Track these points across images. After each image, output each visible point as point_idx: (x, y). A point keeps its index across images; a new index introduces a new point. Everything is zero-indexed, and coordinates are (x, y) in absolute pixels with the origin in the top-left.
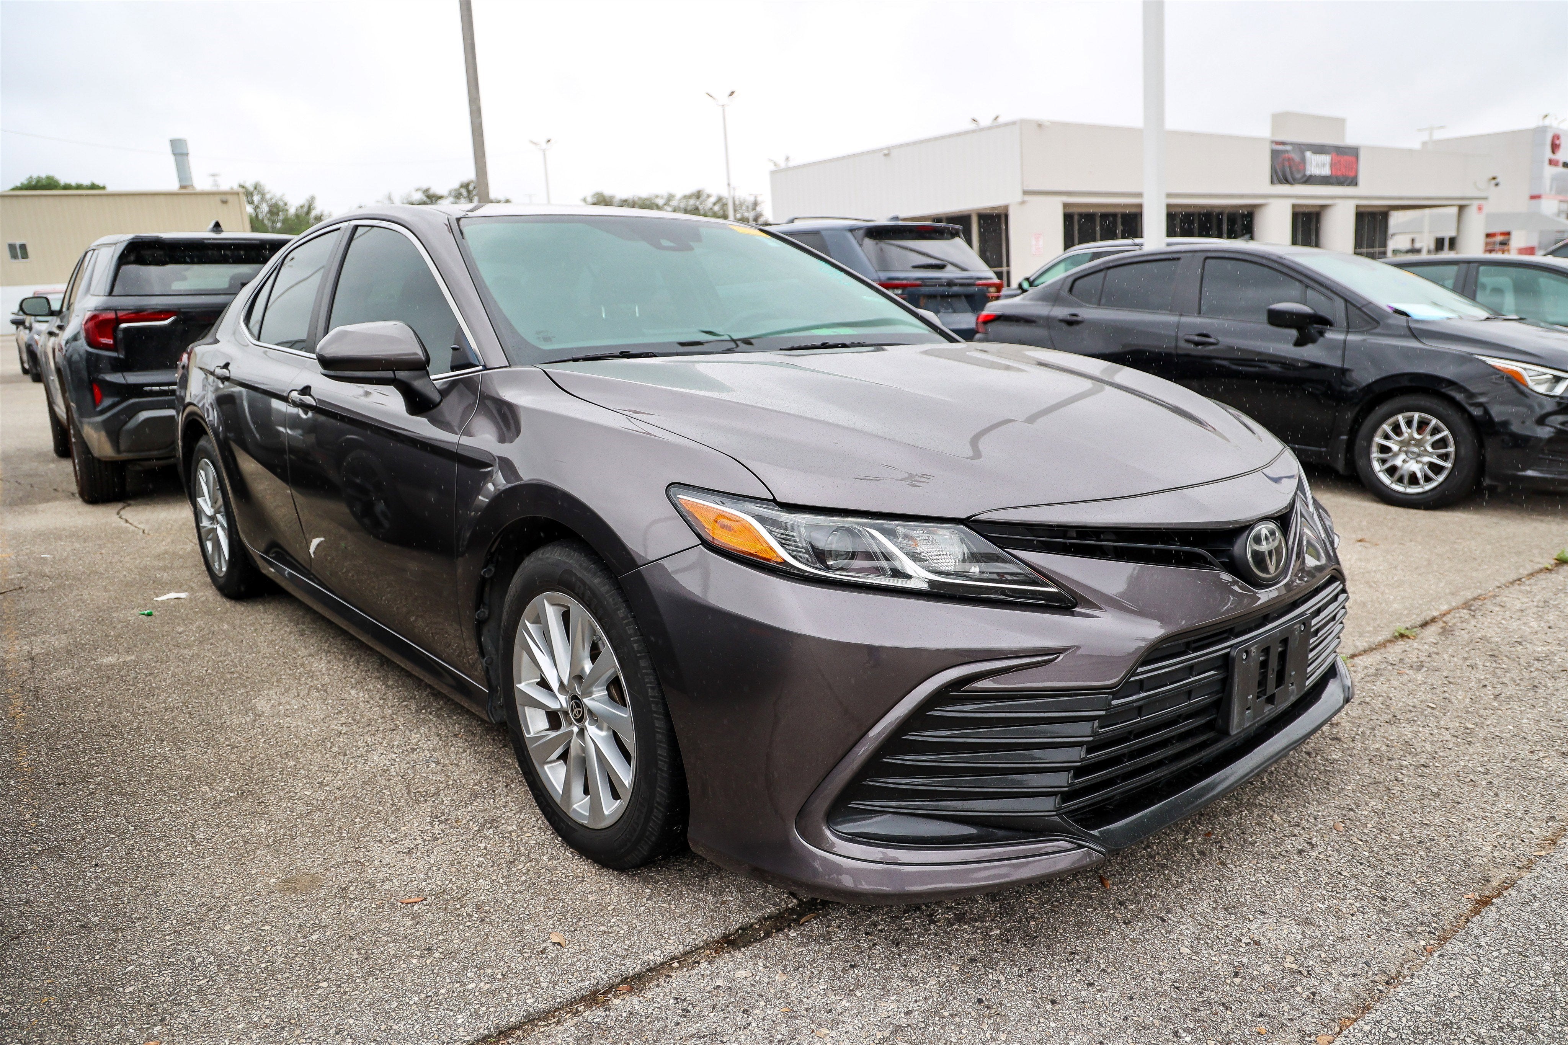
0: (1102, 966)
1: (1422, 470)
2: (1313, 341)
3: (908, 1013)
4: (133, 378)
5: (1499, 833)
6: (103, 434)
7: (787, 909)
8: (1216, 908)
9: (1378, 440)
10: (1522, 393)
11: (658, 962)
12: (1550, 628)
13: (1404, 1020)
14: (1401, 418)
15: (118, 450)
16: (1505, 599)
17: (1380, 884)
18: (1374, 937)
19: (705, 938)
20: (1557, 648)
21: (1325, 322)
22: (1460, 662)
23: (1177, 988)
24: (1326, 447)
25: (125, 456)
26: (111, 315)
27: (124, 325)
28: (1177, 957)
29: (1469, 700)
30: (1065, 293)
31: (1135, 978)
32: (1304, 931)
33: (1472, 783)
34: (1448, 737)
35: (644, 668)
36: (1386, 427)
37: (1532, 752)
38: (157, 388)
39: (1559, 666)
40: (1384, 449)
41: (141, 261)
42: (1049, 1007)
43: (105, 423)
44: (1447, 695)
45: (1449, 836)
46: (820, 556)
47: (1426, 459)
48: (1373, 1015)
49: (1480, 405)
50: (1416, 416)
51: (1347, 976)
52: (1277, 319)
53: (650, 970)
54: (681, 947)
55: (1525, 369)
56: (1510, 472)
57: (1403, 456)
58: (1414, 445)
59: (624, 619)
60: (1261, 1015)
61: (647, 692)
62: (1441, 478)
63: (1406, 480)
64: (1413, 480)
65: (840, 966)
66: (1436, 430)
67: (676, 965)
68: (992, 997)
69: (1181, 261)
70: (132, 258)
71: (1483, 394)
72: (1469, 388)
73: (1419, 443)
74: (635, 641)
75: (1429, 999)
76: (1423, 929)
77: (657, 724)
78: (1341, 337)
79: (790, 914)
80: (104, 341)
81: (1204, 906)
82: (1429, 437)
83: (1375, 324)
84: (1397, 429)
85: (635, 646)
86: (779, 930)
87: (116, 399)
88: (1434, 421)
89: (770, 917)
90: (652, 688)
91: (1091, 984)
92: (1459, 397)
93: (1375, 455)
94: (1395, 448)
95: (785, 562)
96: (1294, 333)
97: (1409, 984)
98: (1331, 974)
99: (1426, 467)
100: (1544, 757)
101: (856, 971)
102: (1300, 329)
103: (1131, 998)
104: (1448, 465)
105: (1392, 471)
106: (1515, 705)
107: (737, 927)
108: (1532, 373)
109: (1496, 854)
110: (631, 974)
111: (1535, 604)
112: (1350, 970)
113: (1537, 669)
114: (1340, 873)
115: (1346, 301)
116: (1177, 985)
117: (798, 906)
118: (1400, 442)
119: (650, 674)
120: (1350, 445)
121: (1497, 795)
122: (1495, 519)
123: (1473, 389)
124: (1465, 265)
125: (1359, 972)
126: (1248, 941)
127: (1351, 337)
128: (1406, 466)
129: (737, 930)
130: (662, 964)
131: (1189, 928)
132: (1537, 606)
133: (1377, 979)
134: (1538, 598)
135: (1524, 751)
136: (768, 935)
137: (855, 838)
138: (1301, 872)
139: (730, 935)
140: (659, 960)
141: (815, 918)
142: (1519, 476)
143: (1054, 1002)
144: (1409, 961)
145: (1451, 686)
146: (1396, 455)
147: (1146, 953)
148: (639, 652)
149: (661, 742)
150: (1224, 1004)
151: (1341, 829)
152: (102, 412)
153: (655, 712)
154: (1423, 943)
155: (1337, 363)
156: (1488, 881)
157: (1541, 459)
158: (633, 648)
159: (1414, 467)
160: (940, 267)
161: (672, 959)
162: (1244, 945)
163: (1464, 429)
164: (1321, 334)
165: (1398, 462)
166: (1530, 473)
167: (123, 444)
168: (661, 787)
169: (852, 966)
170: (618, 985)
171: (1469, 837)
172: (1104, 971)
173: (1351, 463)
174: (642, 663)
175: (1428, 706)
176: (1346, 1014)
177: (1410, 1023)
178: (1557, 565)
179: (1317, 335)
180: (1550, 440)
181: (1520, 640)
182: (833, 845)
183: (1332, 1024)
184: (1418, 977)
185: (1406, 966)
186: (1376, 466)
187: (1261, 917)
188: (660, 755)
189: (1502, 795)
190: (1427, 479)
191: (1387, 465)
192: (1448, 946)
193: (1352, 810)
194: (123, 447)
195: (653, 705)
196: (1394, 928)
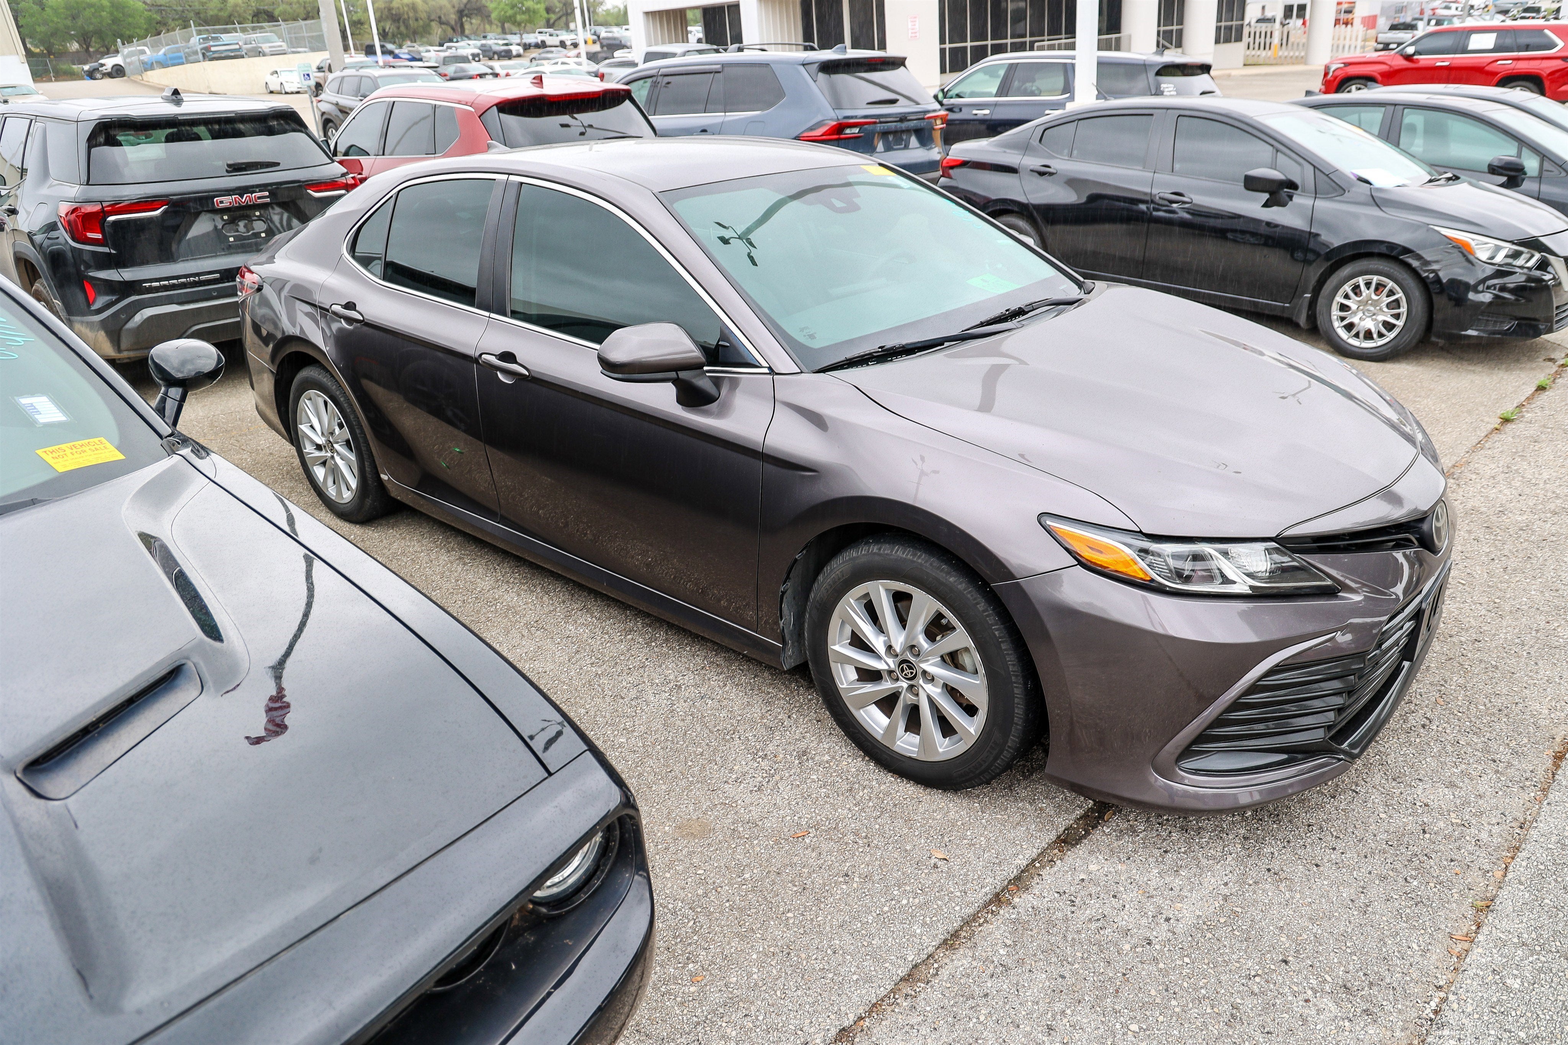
0: (1335, 834)
1: (1376, 326)
2: (1284, 205)
3: (1226, 884)
4: (128, 274)
5: (1549, 698)
6: (102, 334)
7: (1089, 809)
8: (1388, 779)
9: (1339, 299)
10: (1468, 261)
11: (1025, 864)
12: (1520, 495)
13: (1544, 855)
14: (1361, 281)
15: (119, 350)
16: (1476, 465)
17: (1486, 750)
18: (1500, 793)
19: (1047, 841)
20: (1531, 516)
21: (1293, 185)
22: (1467, 535)
23: (1391, 846)
24: (1289, 303)
25: (125, 354)
26: (96, 208)
27: (112, 218)
28: (1379, 821)
29: (1486, 574)
30: (1035, 142)
31: (1360, 841)
32: (1453, 793)
33: (1515, 654)
34: (1483, 612)
35: (1005, 650)
36: (1347, 288)
37: (1548, 623)
38: (156, 284)
39: (1539, 535)
40: (1343, 308)
41: (113, 142)
42: (1315, 869)
43: (104, 324)
44: (1468, 571)
45: (1517, 703)
46: (1179, 575)
47: (1381, 318)
48: (1523, 854)
49: (1433, 271)
50: (1375, 279)
51: (1494, 825)
52: (1252, 184)
53: (1022, 871)
54: (1035, 850)
55: (1473, 240)
56: (1455, 332)
57: (1360, 314)
58: (1371, 304)
59: (984, 611)
60: (1452, 861)
61: (1008, 668)
62: (1392, 335)
63: (1361, 335)
64: (1368, 335)
65: (1157, 852)
66: (1391, 293)
67: (1038, 865)
68: (1275, 866)
69: (1154, 117)
70: (102, 139)
71: (1437, 262)
72: (1424, 256)
73: (1375, 303)
74: (997, 630)
75: (1554, 839)
76: (1530, 783)
77: (1016, 691)
78: (1309, 202)
79: (1092, 813)
80: (90, 235)
81: (1377, 778)
82: (1385, 299)
83: (1342, 192)
84: (1356, 289)
85: (996, 633)
86: (1094, 827)
87: (114, 298)
88: (1391, 284)
89: (1081, 818)
90: (1013, 665)
91: (1334, 849)
92: (1415, 264)
93: (1335, 313)
94: (1354, 307)
95: (1152, 580)
96: (1266, 196)
97: (1536, 827)
98: (1483, 824)
99: (1380, 325)
100: (1558, 626)
101: (1170, 856)
102: (1272, 194)
103: (1366, 857)
104: (1400, 323)
105: (1350, 327)
106: (1520, 577)
107: (1063, 829)
108: (1476, 242)
109: (1552, 716)
110: (1013, 877)
111: (1501, 470)
112: (1494, 821)
113: (1526, 540)
114: (1458, 743)
115: (1315, 167)
116: (1390, 843)
117: (1094, 805)
118: (1359, 301)
119: (1011, 654)
120: (1313, 303)
121: (1536, 664)
122: (1436, 372)
123: (1428, 258)
124: (1392, 108)
125: (1500, 821)
126: (1421, 804)
127: (1320, 204)
128: (1362, 323)
129: (1064, 831)
130: (1027, 866)
131: (1376, 797)
132: (1503, 472)
133: (1512, 824)
134: (1501, 463)
135: (1541, 619)
136: (1087, 833)
137: (1197, 772)
138: (1432, 744)
139: (1061, 835)
140: (1025, 863)
141: (1114, 814)
142: (1462, 335)
143: (1317, 865)
144: (1528, 809)
145: (1469, 561)
146: (1355, 313)
147: (1357, 820)
148: (1000, 638)
149: (1018, 704)
150: (1426, 855)
151: (1442, 703)
152: (99, 311)
153: (1015, 683)
154: (1532, 794)
155: (1307, 228)
156: (1554, 738)
157: (1480, 319)
158: (995, 635)
159: (1369, 324)
160: (893, 102)
161: (1034, 861)
162: (1419, 808)
163: (1417, 293)
164: (1291, 197)
165: (1355, 320)
166: (1471, 332)
167: (125, 343)
168: (1014, 736)
169: (1166, 852)
170: (1007, 886)
171: (1530, 703)
172: (1337, 837)
173: (1312, 318)
174: (1004, 646)
175: (1460, 583)
176: (1504, 853)
177: (1549, 858)
178: (1502, 424)
179: (1287, 199)
180: (1490, 303)
181: (1501, 509)
182: (1183, 778)
183: (1499, 862)
184: (1541, 821)
185: (1528, 813)
186: (1336, 324)
187: (1421, 784)
188: (1017, 714)
189: (1540, 663)
190: (1381, 335)
191: (1345, 322)
192: (1551, 796)
193: (1442, 685)
194: (123, 346)
195: (1013, 678)
196: (1510, 785)
